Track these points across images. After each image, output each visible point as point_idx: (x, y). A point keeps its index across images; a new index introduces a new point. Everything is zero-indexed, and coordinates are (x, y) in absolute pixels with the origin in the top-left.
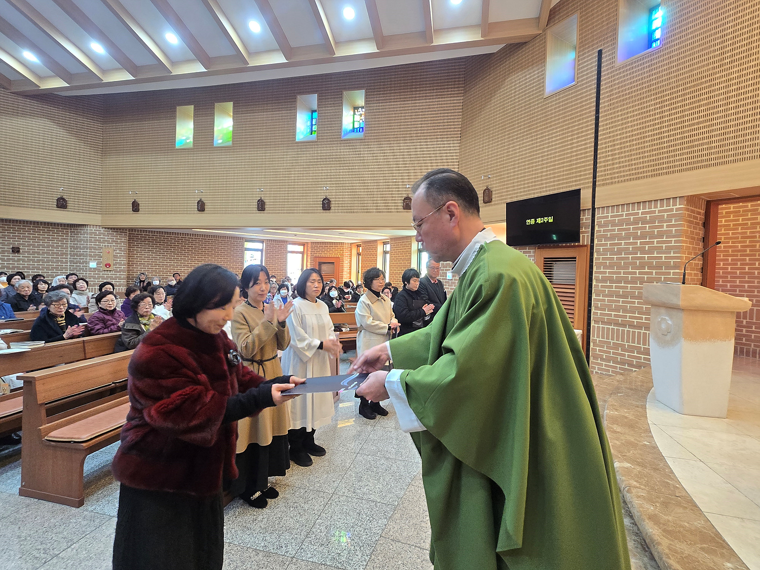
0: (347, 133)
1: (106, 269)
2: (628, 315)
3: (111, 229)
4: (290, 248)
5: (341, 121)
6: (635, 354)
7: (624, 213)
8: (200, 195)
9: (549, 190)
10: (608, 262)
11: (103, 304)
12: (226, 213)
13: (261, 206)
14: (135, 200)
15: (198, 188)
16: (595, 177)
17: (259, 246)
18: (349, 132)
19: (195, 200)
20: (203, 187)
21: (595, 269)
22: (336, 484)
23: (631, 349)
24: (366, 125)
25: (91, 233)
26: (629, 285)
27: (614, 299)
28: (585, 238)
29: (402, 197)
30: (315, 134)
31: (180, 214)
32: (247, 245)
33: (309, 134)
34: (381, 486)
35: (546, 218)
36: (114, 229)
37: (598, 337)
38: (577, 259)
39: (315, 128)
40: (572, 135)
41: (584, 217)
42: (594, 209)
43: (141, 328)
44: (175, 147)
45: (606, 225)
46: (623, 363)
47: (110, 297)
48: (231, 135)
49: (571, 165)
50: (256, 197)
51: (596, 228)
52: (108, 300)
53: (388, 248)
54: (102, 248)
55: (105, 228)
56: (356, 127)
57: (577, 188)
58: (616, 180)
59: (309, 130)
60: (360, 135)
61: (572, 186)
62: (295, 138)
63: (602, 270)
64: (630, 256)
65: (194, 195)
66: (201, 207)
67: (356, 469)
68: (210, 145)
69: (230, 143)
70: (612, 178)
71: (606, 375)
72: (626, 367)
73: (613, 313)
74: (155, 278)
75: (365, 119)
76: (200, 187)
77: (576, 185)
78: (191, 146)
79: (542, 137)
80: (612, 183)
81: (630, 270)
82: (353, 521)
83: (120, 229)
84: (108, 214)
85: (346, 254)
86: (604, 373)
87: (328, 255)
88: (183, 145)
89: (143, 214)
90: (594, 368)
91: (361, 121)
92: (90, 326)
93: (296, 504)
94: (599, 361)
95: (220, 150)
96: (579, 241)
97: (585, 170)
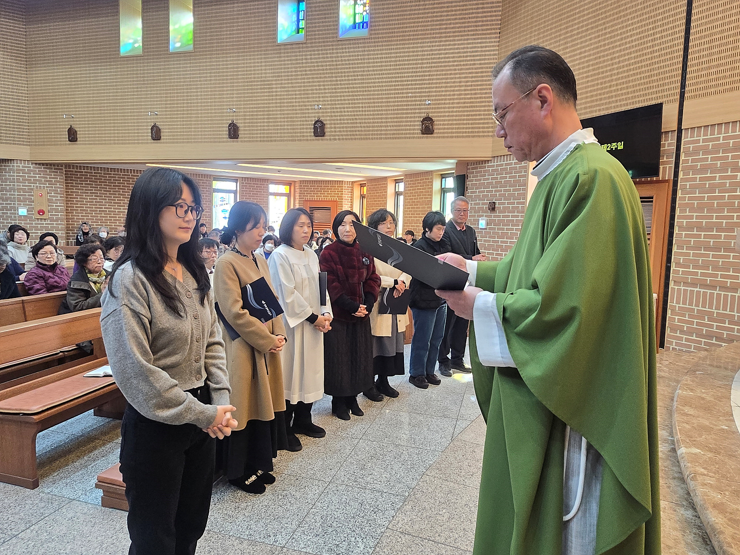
0: (347, 31)
1: (39, 217)
2: (720, 273)
3: (43, 164)
4: (273, 188)
5: (338, 13)
6: (727, 325)
7: (721, 136)
8: (153, 119)
9: (621, 106)
10: (696, 202)
11: (41, 258)
12: (188, 142)
13: (234, 132)
14: (71, 126)
15: (151, 108)
16: (683, 86)
17: (232, 186)
18: (349, 29)
19: (147, 126)
20: (157, 108)
21: (677, 213)
22: (333, 472)
23: (721, 318)
24: (371, 18)
25: (18, 171)
26: (723, 234)
27: (702, 252)
28: (666, 170)
29: (420, 117)
30: (302, 33)
31: (129, 143)
32: (216, 185)
33: (294, 33)
34: (388, 476)
35: (614, 144)
36: (47, 164)
37: (678, 302)
38: (654, 200)
39: (302, 24)
40: (653, 28)
41: (667, 142)
42: (680, 130)
43: (91, 287)
44: (119, 54)
45: (696, 152)
46: (709, 336)
47: (49, 248)
48: (191, 36)
49: (651, 70)
50: (227, 120)
51: (682, 157)
52: (46, 253)
53: (401, 187)
54: (32, 189)
55: (36, 164)
56: (358, 21)
57: (659, 101)
58: (713, 90)
59: (294, 27)
60: (363, 33)
61: (651, 99)
62: (276, 38)
63: (687, 214)
64: (727, 194)
65: (146, 119)
66: (156, 134)
67: (358, 456)
68: (165, 51)
69: (191, 48)
70: (706, 88)
71: (686, 351)
72: (714, 341)
73: (700, 271)
74: (103, 229)
75: (370, 10)
76: (154, 108)
77: (657, 98)
78: (140, 52)
79: (612, 32)
80: (706, 95)
81: (726, 214)
82: (354, 511)
83: (54, 165)
84: (39, 145)
85: (346, 196)
86: (684, 349)
87: (322, 198)
88: (130, 51)
89: (83, 144)
90: (671, 343)
91: (365, 13)
92: (28, 284)
93: (285, 492)
94: (678, 335)
95: (177, 57)
96: (657, 174)
97: (671, 77)
